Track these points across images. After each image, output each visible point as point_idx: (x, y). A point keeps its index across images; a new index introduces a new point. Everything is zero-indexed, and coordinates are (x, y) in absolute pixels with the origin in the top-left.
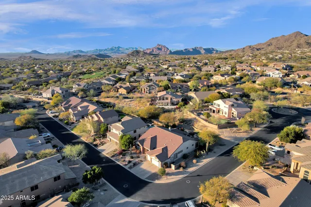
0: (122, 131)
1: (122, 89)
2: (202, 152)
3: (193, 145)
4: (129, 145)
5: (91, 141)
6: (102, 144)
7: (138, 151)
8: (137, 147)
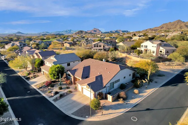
0: (54, 63)
1: (67, 43)
2: (144, 81)
3: (130, 75)
4: (58, 75)
5: (25, 75)
6: (35, 77)
7: (68, 82)
8: (68, 78)
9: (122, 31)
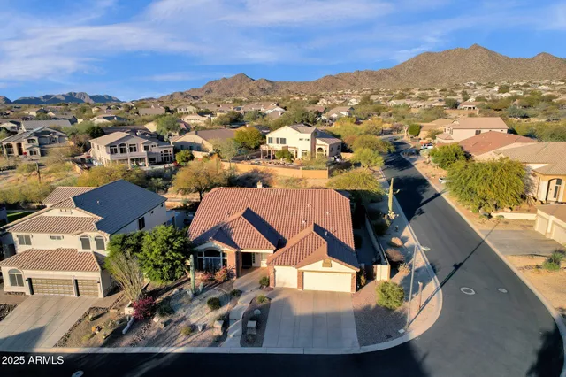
8: (203, 263)
9: (91, 97)
